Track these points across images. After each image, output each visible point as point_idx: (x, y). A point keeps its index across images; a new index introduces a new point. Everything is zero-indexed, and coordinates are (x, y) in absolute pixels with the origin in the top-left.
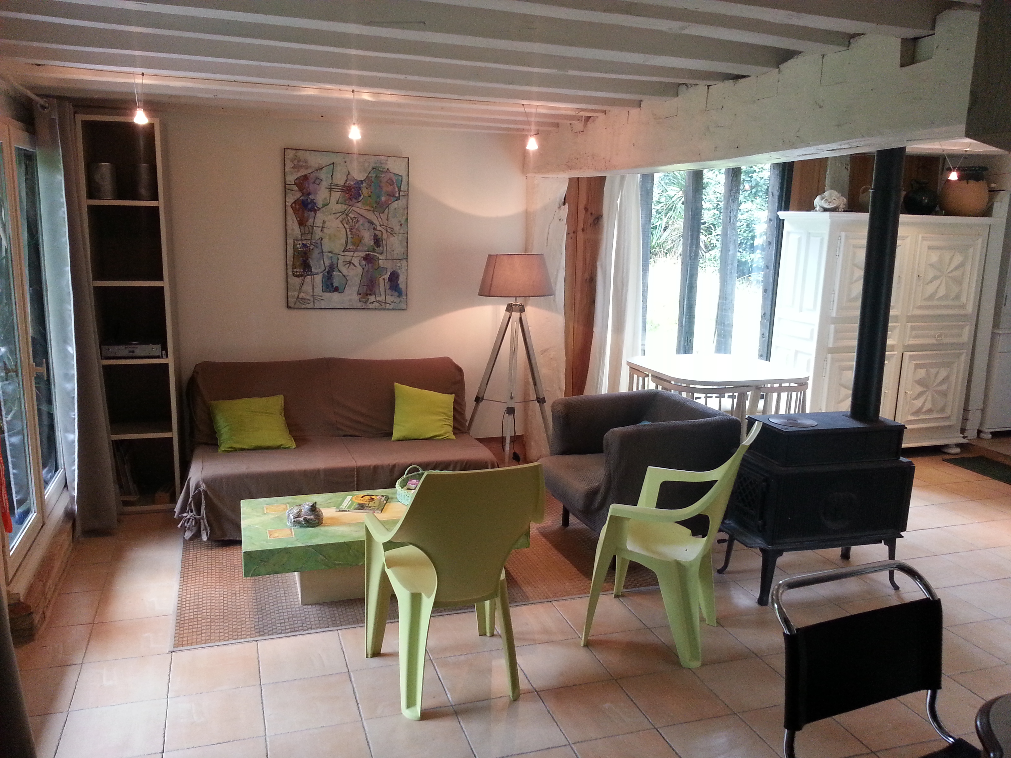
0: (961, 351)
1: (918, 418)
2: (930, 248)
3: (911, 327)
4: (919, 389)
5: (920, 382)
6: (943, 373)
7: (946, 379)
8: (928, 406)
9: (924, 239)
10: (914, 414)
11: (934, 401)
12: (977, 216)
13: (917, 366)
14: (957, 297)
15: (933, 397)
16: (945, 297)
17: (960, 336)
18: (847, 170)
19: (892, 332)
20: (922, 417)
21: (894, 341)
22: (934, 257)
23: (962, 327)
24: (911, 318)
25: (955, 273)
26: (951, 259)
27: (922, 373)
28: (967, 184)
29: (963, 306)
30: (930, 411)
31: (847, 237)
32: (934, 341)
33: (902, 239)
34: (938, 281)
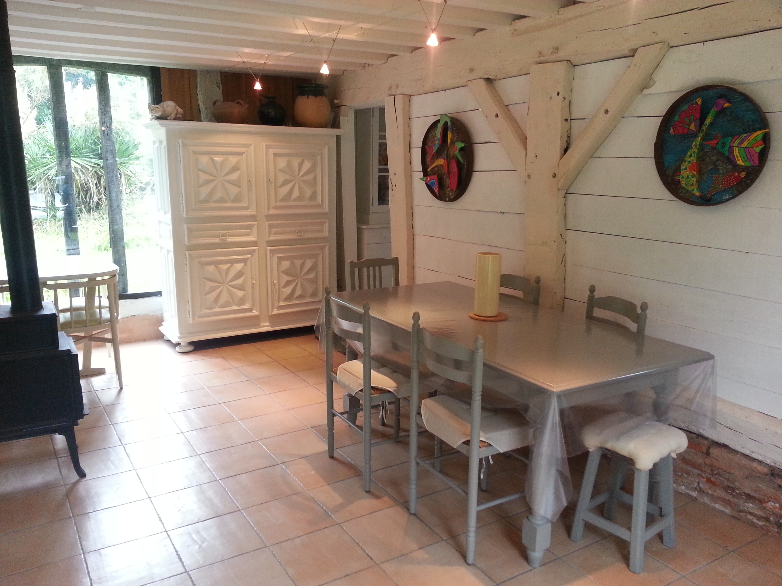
0: (325, 244)
1: (290, 303)
2: (276, 155)
3: (269, 225)
4: (286, 278)
5: (286, 272)
6: (309, 264)
7: (313, 268)
8: (298, 292)
9: (268, 147)
10: (286, 300)
11: (303, 288)
12: (323, 128)
13: (280, 259)
14: (313, 197)
15: (302, 285)
16: (301, 198)
17: (322, 231)
18: (219, 88)
19: (251, 230)
20: (294, 302)
21: (254, 237)
22: (282, 163)
23: (323, 224)
24: (269, 217)
25: (306, 178)
26: (300, 165)
27: (286, 264)
28: (308, 99)
29: (321, 206)
30: (301, 297)
31: (184, 145)
32: (295, 237)
33: (247, 147)
34: (291, 185)
